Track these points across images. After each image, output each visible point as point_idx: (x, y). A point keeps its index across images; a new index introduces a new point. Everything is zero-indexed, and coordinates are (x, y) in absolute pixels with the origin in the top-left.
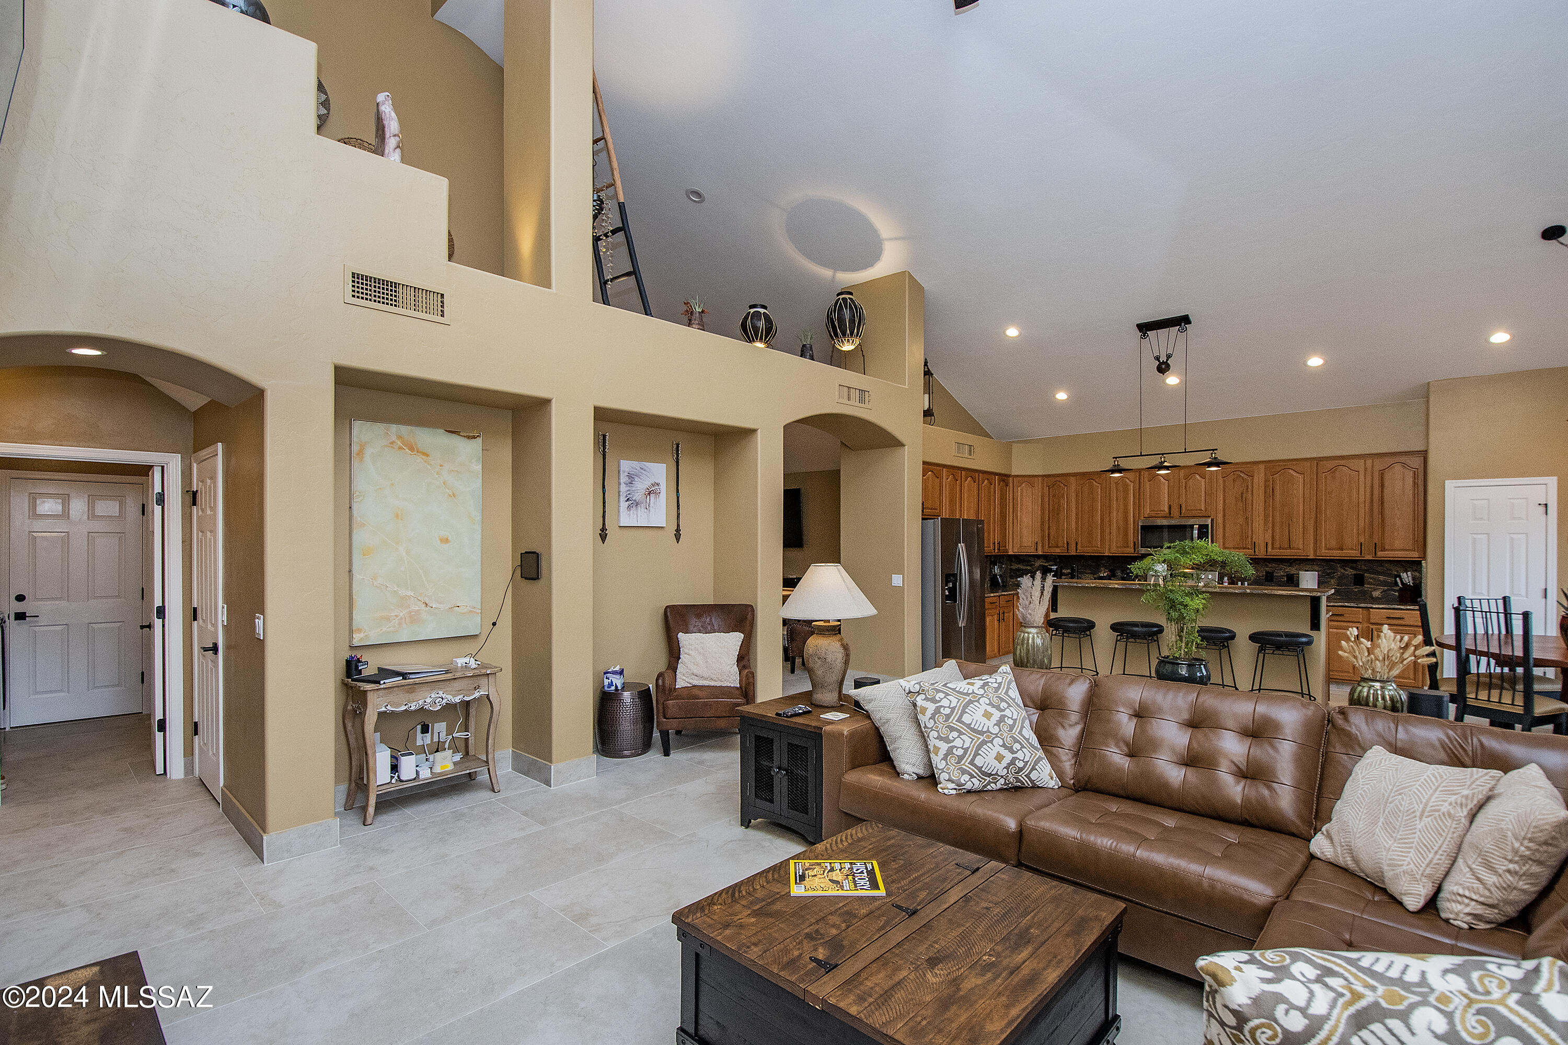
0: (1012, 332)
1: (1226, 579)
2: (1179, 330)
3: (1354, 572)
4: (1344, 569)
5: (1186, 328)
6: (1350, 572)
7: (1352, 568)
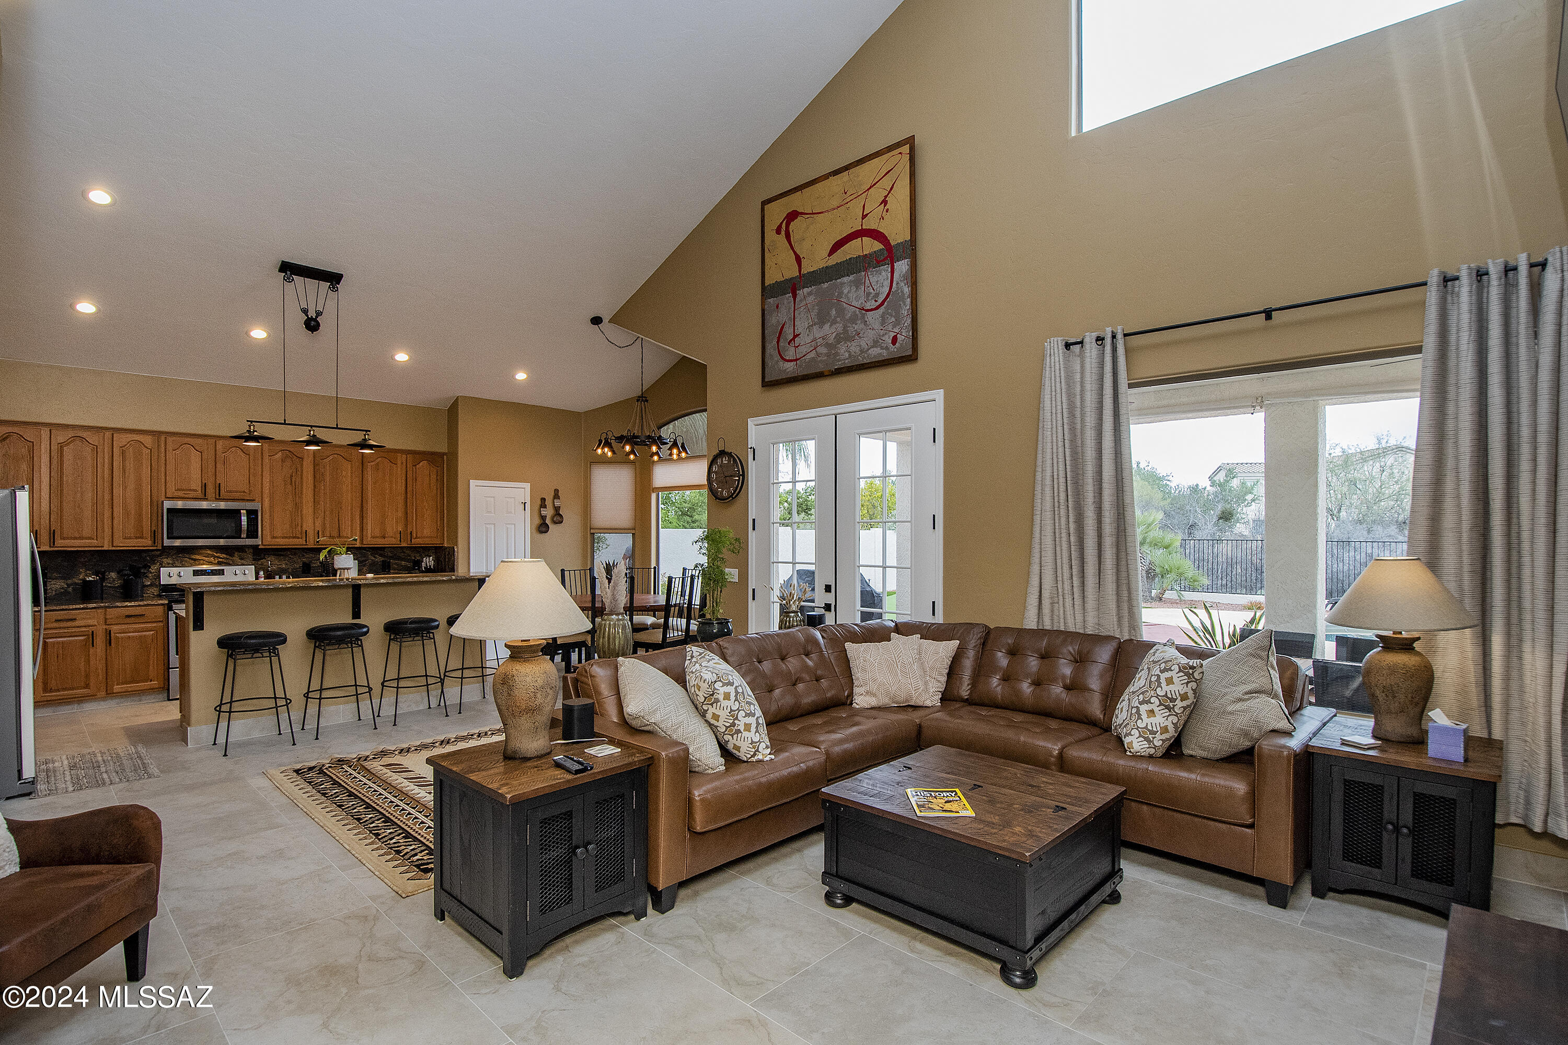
0: (100, 197)
1: (262, 573)
2: (329, 287)
3: (382, 559)
4: (374, 557)
5: (337, 288)
6: (379, 559)
7: (381, 555)
